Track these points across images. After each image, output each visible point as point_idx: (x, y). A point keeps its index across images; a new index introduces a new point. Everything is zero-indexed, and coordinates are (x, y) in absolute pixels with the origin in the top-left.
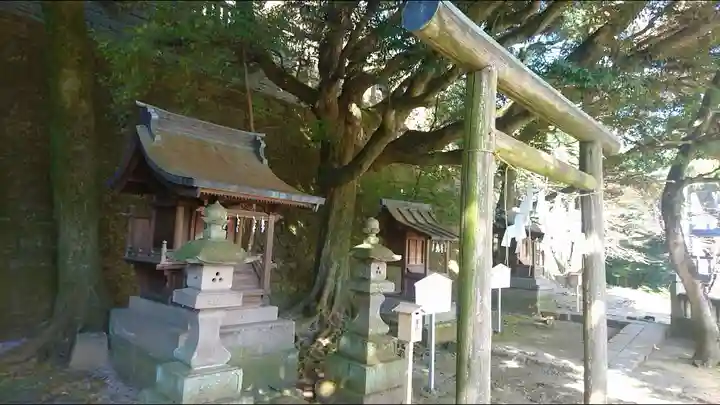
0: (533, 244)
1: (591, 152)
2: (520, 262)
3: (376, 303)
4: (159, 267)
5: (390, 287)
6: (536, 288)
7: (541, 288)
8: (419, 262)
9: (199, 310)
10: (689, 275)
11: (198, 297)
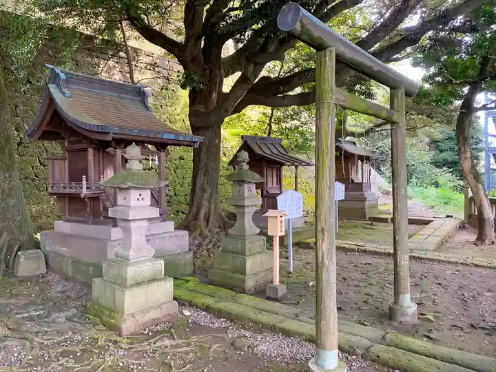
0: (362, 166)
1: (397, 96)
2: (352, 181)
3: (249, 213)
4: (82, 196)
5: (259, 201)
6: (364, 200)
7: (368, 199)
8: (275, 185)
9: (131, 220)
10: (474, 181)
11: (130, 212)
